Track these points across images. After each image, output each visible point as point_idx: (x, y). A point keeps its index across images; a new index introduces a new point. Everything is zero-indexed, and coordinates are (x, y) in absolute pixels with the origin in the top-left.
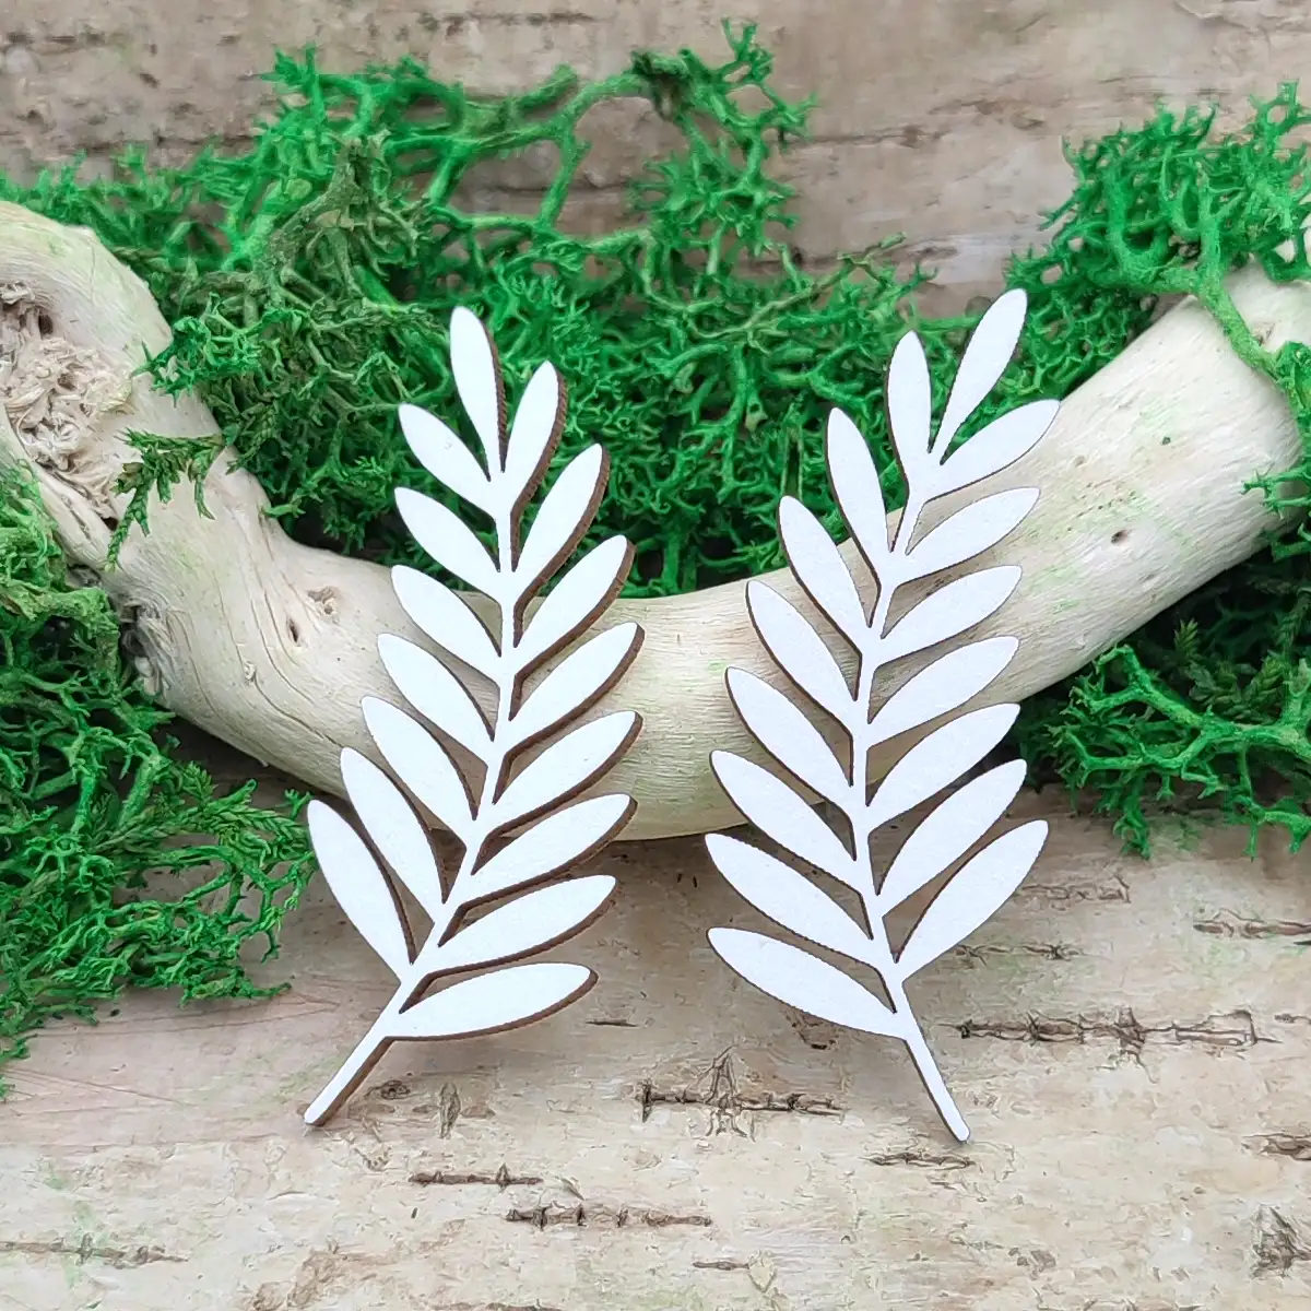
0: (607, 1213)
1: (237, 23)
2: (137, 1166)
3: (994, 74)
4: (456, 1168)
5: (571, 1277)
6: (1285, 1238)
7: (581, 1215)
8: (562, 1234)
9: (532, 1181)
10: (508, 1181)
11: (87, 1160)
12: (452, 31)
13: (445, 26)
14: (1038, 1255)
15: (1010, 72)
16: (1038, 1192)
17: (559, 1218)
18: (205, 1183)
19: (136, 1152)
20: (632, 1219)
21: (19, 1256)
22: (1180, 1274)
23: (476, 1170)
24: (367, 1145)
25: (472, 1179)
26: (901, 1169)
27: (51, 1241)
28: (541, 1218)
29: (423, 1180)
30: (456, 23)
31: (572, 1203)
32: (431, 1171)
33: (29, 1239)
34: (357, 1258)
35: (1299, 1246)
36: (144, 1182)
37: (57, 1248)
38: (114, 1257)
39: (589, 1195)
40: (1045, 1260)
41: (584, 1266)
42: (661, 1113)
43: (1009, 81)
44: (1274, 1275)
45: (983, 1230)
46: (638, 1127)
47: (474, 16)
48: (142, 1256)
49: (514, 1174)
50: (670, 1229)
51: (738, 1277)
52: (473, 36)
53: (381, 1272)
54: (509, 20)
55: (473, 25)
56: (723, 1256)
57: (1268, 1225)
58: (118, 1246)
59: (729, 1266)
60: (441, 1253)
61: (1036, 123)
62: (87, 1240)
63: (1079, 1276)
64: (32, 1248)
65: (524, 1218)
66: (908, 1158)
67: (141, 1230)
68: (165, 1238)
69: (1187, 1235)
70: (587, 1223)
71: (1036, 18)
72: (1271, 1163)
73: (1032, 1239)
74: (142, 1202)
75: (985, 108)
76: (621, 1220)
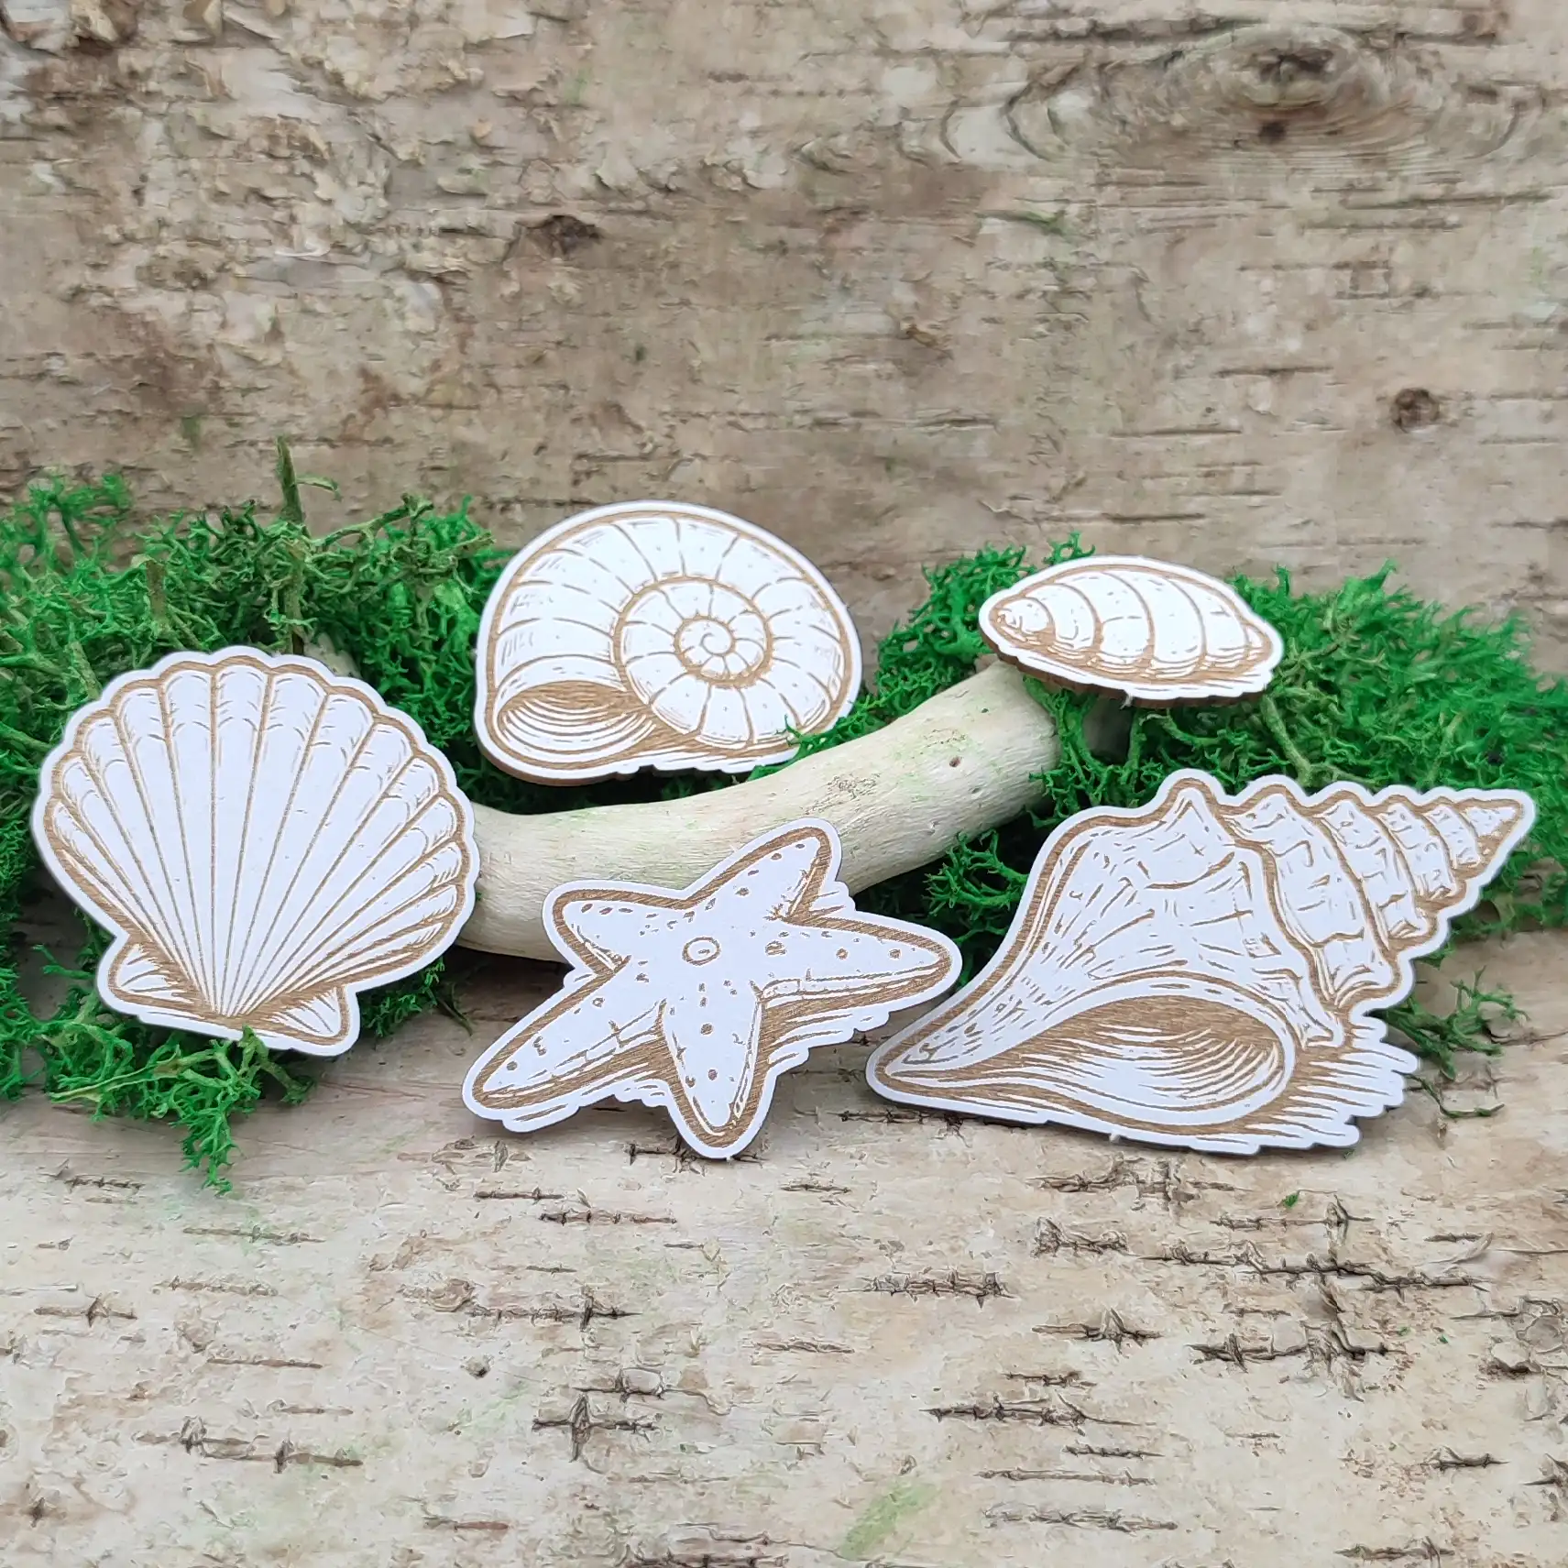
0: (608, 1216)
1: (359, 500)
2: (290, 1188)
3: (860, 546)
4: (504, 1189)
5: (583, 1251)
6: (1054, 1235)
7: (589, 1217)
8: (579, 1228)
9: (557, 1197)
10: (540, 1198)
11: (257, 1184)
12: (503, 510)
13: (499, 506)
14: (892, 1243)
15: (871, 543)
16: (892, 1207)
17: (575, 1219)
18: (336, 1198)
19: (288, 1180)
20: (623, 1219)
21: (211, 1238)
22: (987, 1255)
23: (519, 1190)
24: (446, 1177)
25: (516, 1196)
26: (803, 1193)
27: (233, 1229)
28: (563, 1219)
29: (483, 1196)
30: (507, 505)
31: (585, 1210)
32: (489, 1191)
33: (217, 1227)
34: (439, 1241)
35: (1063, 1239)
36: (294, 1197)
37: (236, 1233)
38: (275, 1239)
39: (594, 1206)
40: (898, 1246)
41: (591, 1245)
42: (642, 1160)
43: (871, 550)
44: (1049, 1256)
45: (857, 1229)
46: (628, 1168)
47: (517, 500)
48: (294, 1239)
49: (544, 1193)
50: (649, 1225)
51: (695, 1254)
52: (518, 513)
53: (456, 1248)
54: (542, 503)
55: (518, 507)
56: (685, 1241)
57: (1044, 1228)
58: (278, 1233)
59: (689, 1247)
60: (494, 1239)
61: (888, 577)
62: (256, 1229)
63: (920, 1255)
64: (219, 1232)
65: (551, 1219)
66: (807, 1187)
67: (293, 1224)
68: (309, 1228)
69: (991, 1233)
70: (593, 1222)
71: (887, 511)
72: (1046, 1194)
73: (888, 1234)
74: (293, 1209)
75: (854, 566)
76: (617, 1220)
